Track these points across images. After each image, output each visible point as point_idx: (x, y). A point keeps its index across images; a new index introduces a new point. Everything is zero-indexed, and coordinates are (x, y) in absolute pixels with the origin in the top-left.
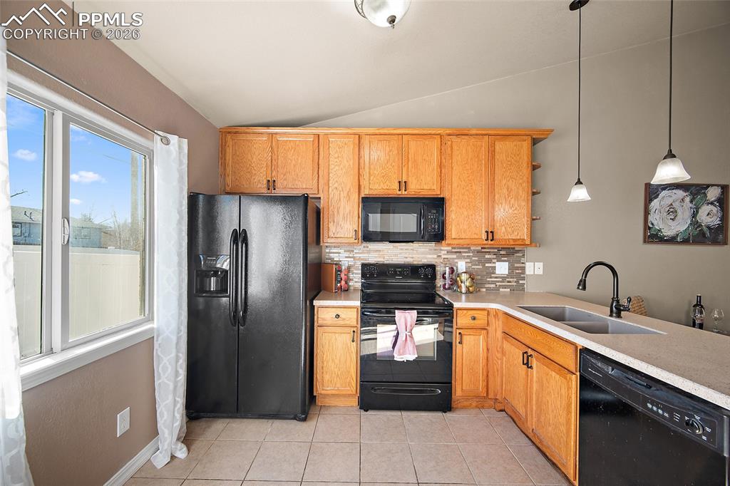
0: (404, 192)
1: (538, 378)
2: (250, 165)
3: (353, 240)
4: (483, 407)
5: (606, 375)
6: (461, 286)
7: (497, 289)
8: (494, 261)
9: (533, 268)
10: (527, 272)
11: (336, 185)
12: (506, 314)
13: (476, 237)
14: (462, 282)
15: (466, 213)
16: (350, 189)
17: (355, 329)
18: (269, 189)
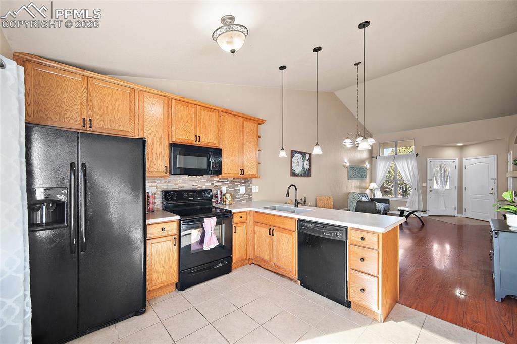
0: (198, 143)
1: (277, 239)
2: (60, 100)
3: (164, 174)
4: (243, 265)
5: (309, 228)
6: (226, 201)
7: (240, 201)
8: (239, 186)
9: (255, 189)
10: (253, 191)
11: (150, 131)
12: (256, 212)
13: (235, 172)
14: (226, 199)
15: (231, 159)
16: (161, 136)
17: (176, 236)
18: (84, 127)
